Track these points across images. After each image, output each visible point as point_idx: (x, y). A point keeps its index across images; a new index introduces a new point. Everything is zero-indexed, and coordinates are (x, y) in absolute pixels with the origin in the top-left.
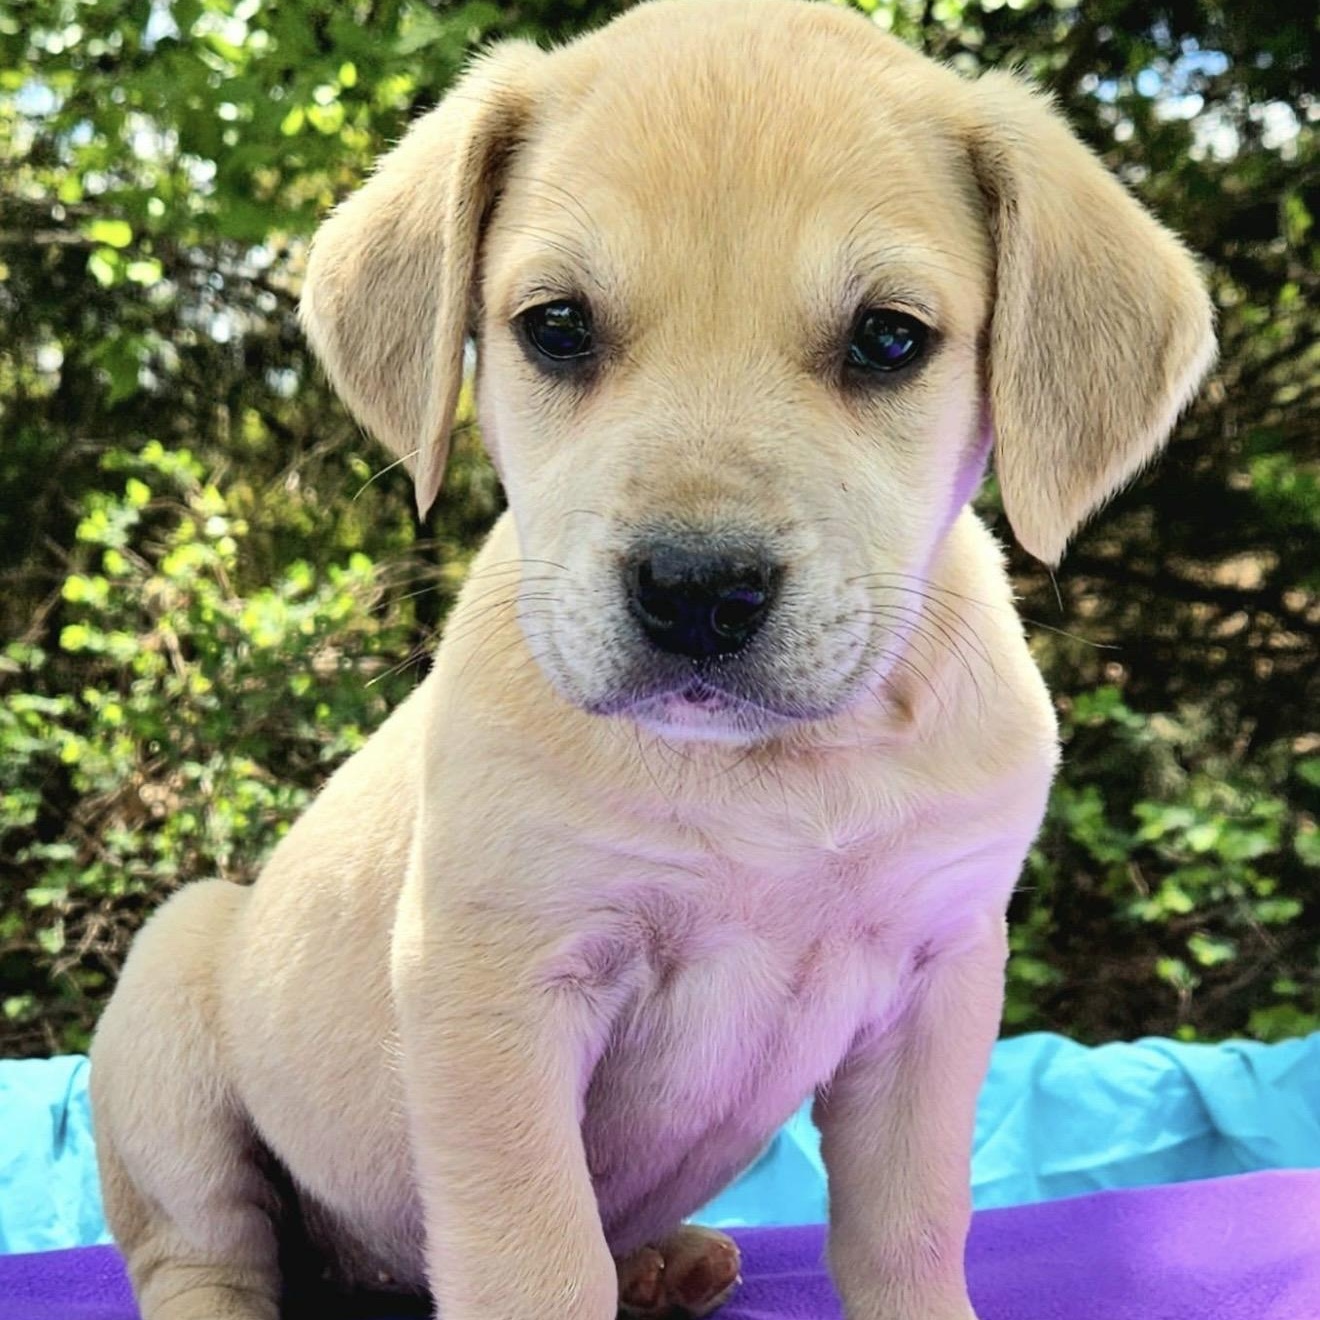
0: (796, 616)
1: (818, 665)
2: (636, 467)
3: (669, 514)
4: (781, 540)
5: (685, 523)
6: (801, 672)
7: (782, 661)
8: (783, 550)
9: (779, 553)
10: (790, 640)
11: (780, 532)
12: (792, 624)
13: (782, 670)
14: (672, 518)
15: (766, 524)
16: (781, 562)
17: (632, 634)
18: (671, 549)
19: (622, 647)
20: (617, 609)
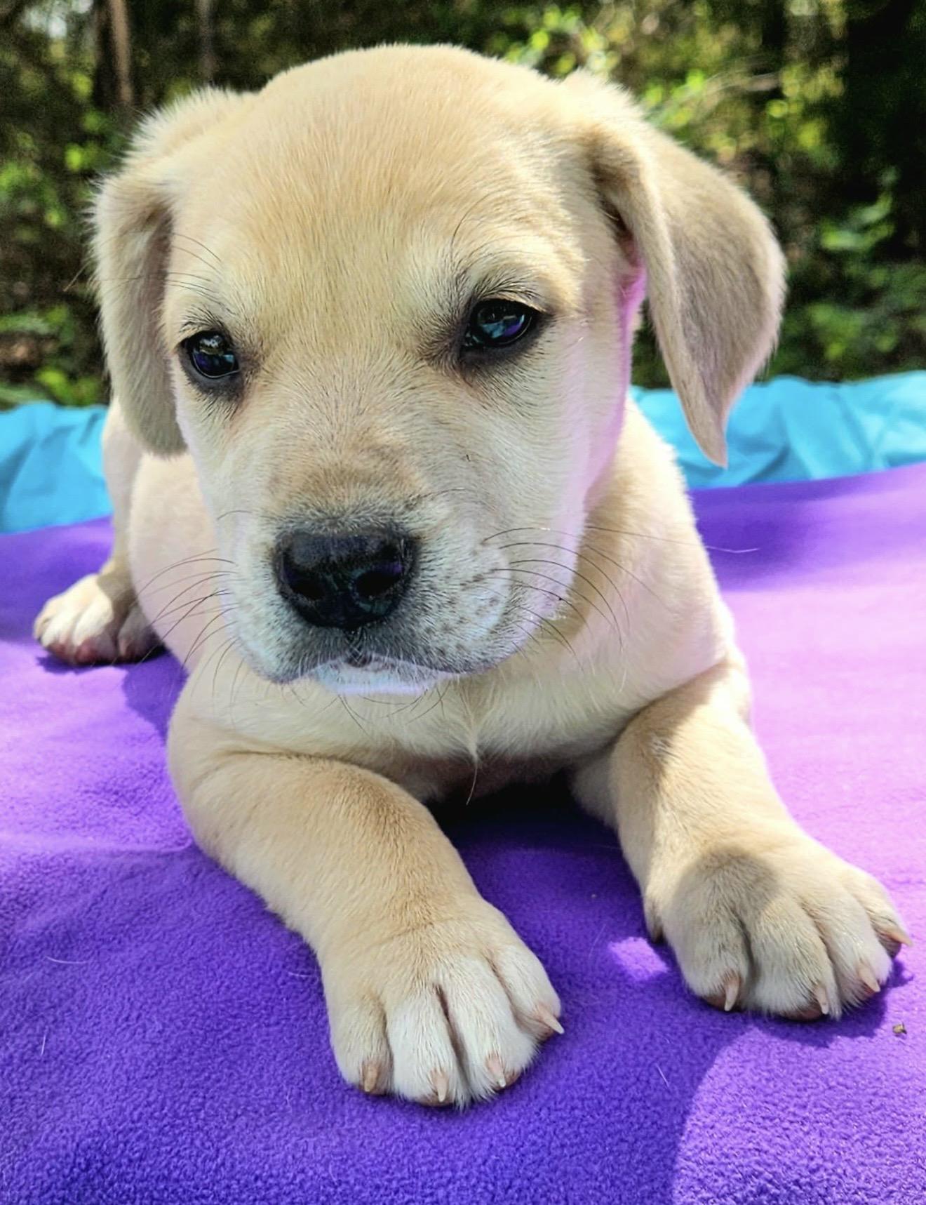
0: (436, 580)
1: (461, 621)
2: (276, 466)
3: (305, 504)
4: (409, 514)
5: (319, 511)
6: (446, 629)
7: (425, 622)
8: (414, 523)
9: (412, 525)
10: (433, 602)
11: (409, 507)
12: (432, 588)
13: (428, 630)
14: (308, 507)
15: (394, 502)
16: (413, 533)
17: (287, 615)
18: (310, 536)
19: (284, 627)
20: (272, 594)
